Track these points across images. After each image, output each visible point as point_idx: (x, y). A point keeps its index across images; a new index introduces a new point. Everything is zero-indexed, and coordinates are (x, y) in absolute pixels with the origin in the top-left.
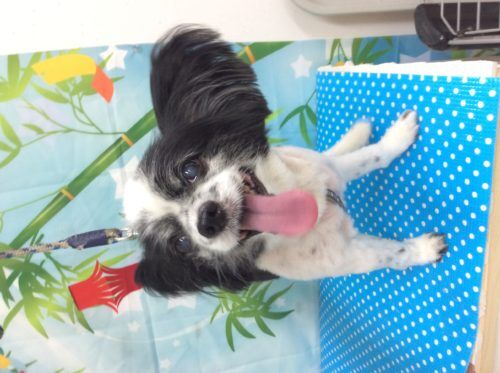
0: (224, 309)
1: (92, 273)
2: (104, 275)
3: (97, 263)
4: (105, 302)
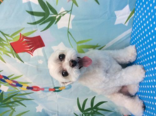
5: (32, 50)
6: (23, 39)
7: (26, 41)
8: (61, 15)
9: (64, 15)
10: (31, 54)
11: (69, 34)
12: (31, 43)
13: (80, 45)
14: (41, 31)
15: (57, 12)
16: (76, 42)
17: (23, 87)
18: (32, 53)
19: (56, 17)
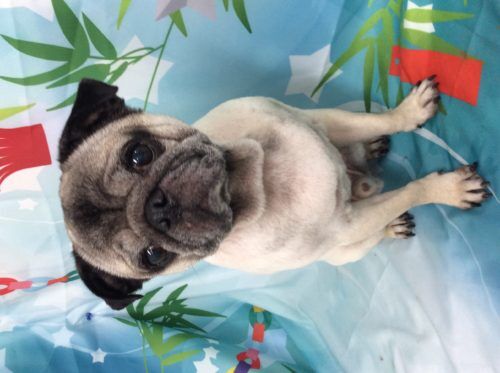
8: (129, 61)
9: (138, 58)
14: (48, 110)
15: (117, 49)
19: (109, 66)
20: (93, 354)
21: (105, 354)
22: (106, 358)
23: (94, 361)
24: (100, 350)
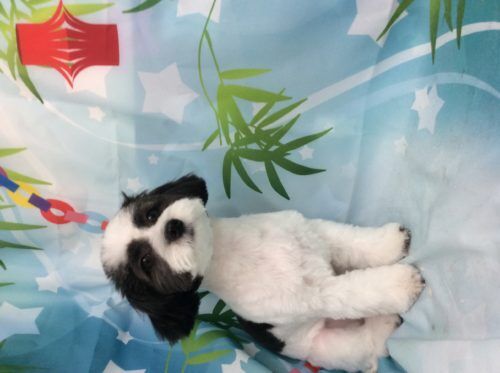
0: (223, 138)
1: (50, 16)
2: (65, 25)
3: (61, 4)
4: (58, 66)
5: (74, 66)
6: (60, 23)
7: (68, 31)
10: (69, 80)
11: (205, 39)
12: (80, 40)
13: (227, 82)
14: (124, 12)
16: (218, 69)
17: (18, 191)
18: (71, 78)
20: (120, 332)
21: (131, 338)
22: (130, 342)
23: (118, 338)
24: (128, 333)
